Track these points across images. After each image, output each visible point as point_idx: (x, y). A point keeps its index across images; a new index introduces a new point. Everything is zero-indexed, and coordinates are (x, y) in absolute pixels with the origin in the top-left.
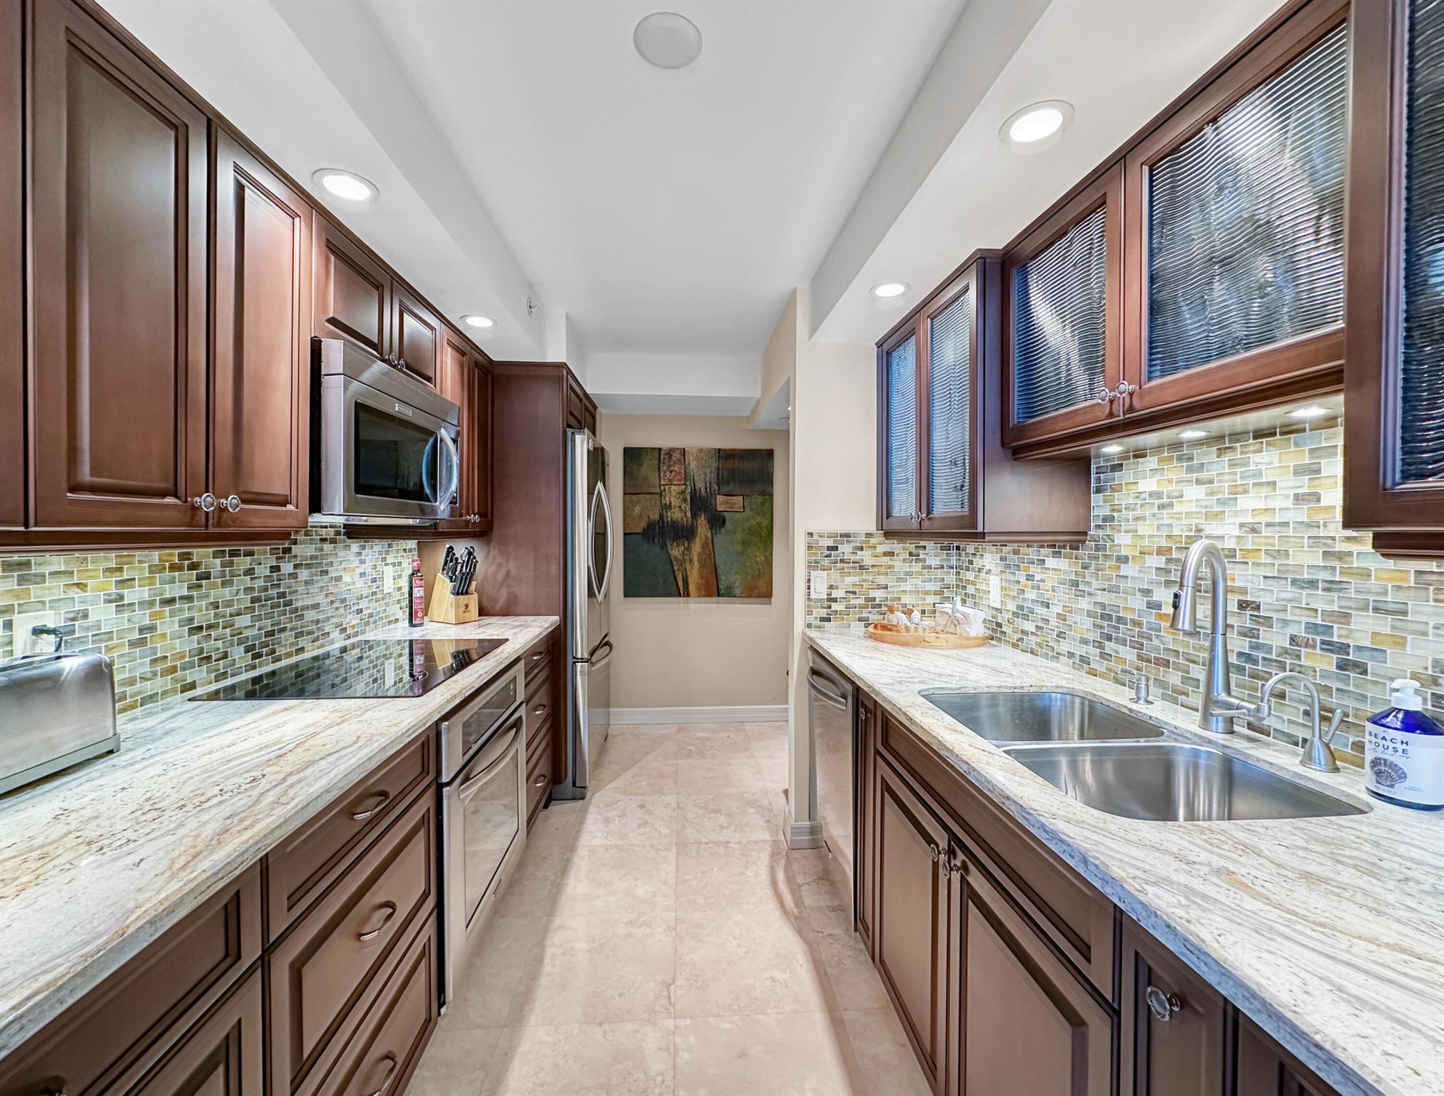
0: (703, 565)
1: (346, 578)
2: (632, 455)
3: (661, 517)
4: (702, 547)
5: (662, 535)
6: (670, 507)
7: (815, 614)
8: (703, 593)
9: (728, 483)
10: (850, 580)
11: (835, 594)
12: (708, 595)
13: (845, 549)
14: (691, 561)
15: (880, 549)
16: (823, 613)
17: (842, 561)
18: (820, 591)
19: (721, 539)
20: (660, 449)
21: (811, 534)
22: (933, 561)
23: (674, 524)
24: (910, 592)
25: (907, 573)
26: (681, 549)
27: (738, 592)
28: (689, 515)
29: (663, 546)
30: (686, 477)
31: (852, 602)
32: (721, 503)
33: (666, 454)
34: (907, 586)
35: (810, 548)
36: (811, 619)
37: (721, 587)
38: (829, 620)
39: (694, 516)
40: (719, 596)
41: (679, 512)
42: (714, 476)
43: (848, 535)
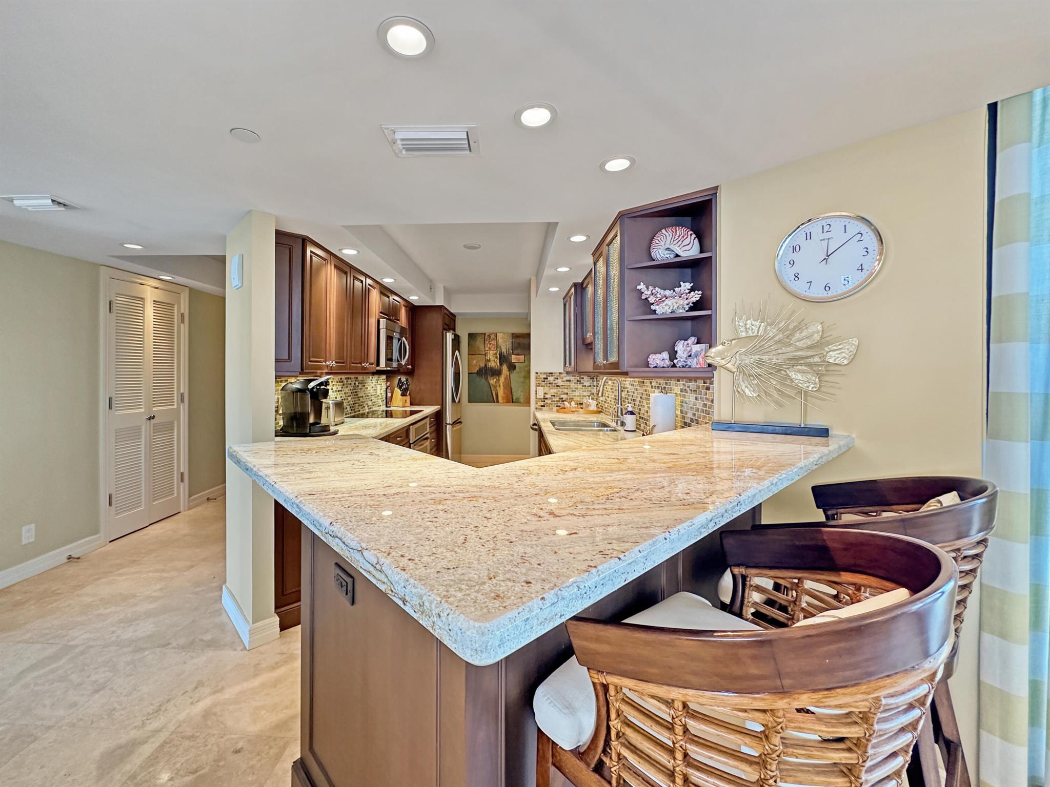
0: (505, 388)
1: (369, 389)
2: (471, 336)
3: (486, 365)
4: (505, 379)
5: (486, 374)
6: (489, 360)
7: (539, 404)
8: (505, 401)
9: (517, 349)
10: (553, 391)
11: (548, 396)
12: (508, 402)
13: (551, 379)
14: (499, 386)
15: (565, 379)
16: (542, 404)
17: (549, 383)
18: (541, 395)
19: (514, 376)
20: (485, 334)
21: (537, 373)
22: (587, 384)
23: (491, 369)
24: (578, 396)
25: (576, 388)
26: (495, 380)
27: (522, 400)
28: (499, 364)
29: (486, 379)
30: (497, 347)
31: (554, 399)
32: (514, 358)
33: (489, 336)
34: (576, 393)
35: (536, 378)
36: (537, 406)
37: (514, 398)
38: (544, 406)
39: (501, 364)
40: (513, 402)
41: (494, 363)
42: (510, 346)
43: (552, 373)
